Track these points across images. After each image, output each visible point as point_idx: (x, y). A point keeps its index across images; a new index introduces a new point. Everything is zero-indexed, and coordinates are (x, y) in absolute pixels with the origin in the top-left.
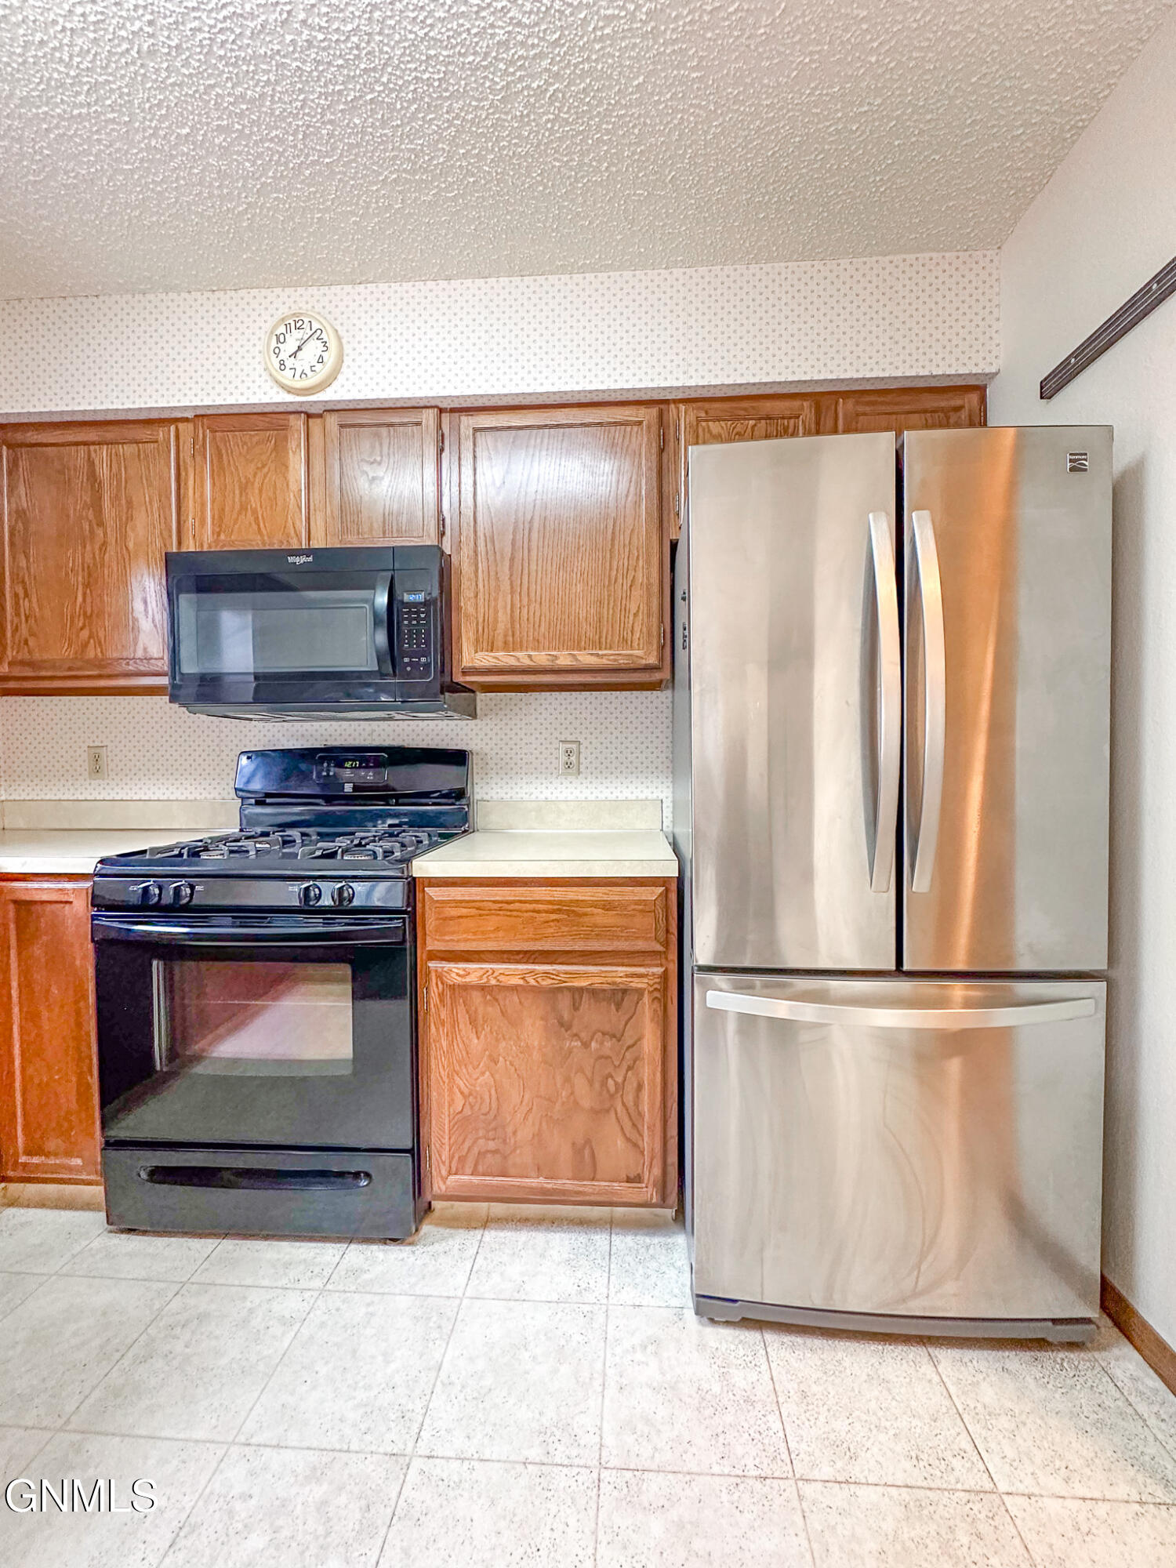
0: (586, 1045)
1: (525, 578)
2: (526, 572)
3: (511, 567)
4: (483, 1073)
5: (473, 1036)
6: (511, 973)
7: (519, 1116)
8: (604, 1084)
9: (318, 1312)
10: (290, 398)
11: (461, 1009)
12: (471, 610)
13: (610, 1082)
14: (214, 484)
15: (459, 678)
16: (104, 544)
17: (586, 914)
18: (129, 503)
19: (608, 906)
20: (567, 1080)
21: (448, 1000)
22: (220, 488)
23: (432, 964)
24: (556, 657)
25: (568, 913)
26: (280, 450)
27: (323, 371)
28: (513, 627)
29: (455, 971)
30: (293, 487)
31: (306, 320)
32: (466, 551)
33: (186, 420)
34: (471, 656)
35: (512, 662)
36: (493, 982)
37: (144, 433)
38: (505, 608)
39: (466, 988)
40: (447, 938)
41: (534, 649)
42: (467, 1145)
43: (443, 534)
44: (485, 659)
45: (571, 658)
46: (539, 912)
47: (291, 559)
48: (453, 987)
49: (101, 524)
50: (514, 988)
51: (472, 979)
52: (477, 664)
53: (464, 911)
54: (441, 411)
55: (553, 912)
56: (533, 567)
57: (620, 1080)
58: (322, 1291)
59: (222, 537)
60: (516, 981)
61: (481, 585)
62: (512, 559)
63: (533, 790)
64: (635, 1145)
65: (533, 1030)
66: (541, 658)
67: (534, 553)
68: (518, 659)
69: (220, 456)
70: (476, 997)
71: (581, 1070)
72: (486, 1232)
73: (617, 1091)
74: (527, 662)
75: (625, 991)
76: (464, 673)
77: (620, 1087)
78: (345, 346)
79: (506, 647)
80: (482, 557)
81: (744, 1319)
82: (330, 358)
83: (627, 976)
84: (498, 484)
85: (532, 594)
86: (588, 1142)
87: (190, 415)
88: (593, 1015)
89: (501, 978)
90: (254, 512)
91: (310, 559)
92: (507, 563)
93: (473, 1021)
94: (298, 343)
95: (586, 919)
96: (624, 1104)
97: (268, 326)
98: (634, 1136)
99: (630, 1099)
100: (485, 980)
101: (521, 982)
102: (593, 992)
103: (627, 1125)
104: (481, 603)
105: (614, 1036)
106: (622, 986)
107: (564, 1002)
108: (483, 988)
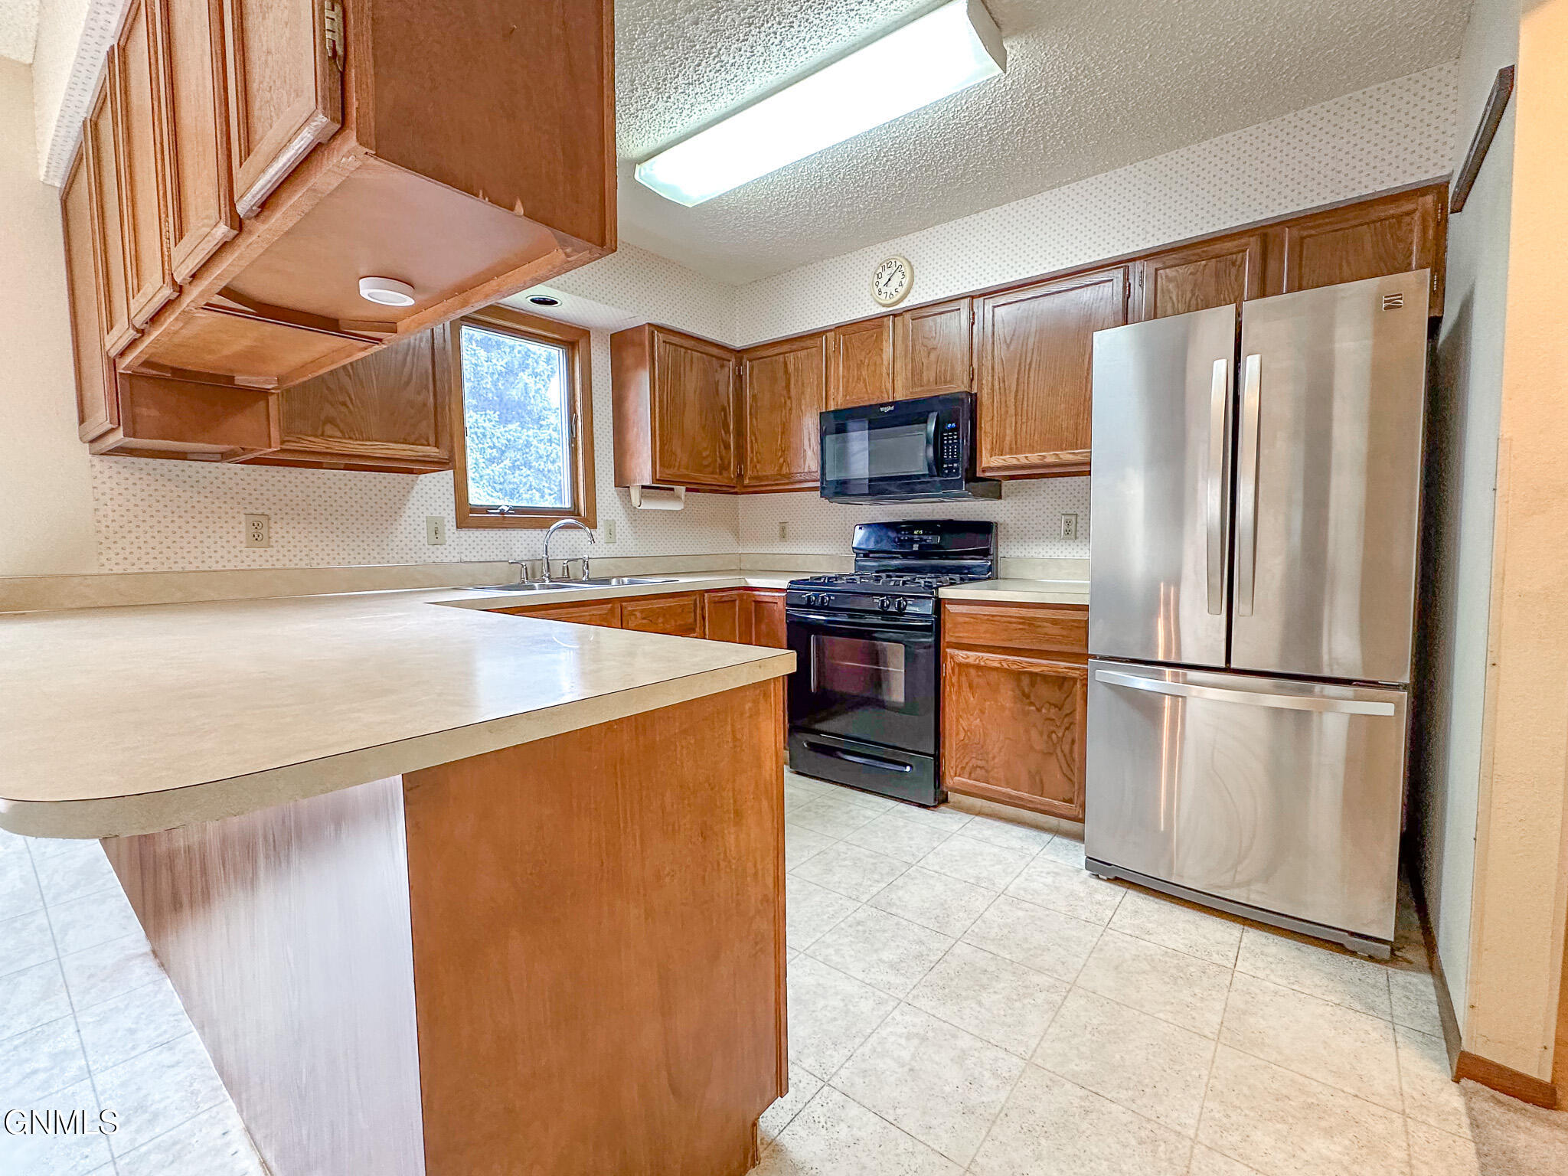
0: (1039, 710)
1: (1025, 403)
2: (1026, 399)
3: (1016, 396)
4: (976, 719)
5: (970, 695)
6: (993, 659)
7: (996, 750)
8: (1049, 737)
10: (884, 310)
11: (964, 679)
12: (988, 429)
13: (1054, 736)
14: (843, 366)
15: (979, 474)
16: (791, 409)
17: (1040, 626)
18: (803, 384)
19: (1055, 622)
20: (1027, 731)
21: (956, 670)
22: (847, 368)
23: (948, 650)
24: (1044, 457)
25: (1030, 625)
26: (879, 339)
27: (902, 290)
28: (1016, 436)
29: (961, 655)
30: (885, 363)
31: (893, 261)
32: (986, 391)
33: (831, 330)
34: (989, 460)
35: (1015, 462)
36: (982, 664)
37: (809, 343)
38: (1011, 427)
39: (968, 665)
40: (957, 635)
41: (1030, 452)
42: (966, 760)
43: (972, 380)
44: (996, 461)
45: (1054, 457)
46: (1010, 623)
47: (882, 409)
48: (960, 665)
50: (995, 669)
51: (971, 661)
52: (992, 465)
53: (967, 619)
54: (973, 297)
55: (1020, 623)
56: (1031, 396)
57: (1060, 735)
59: (848, 398)
60: (996, 664)
61: (995, 412)
62: (1017, 391)
63: (1040, 550)
64: (1070, 779)
65: (1006, 695)
66: (1034, 458)
67: (1031, 386)
68: (1018, 460)
69: (847, 350)
70: (973, 672)
71: (1035, 725)
73: (1058, 743)
74: (1024, 461)
75: (1065, 679)
76: (984, 471)
77: (1060, 740)
78: (915, 270)
79: (1012, 451)
80: (996, 393)
81: (1117, 878)
82: (906, 282)
83: (1066, 668)
84: (1008, 341)
85: (1030, 414)
86: (1038, 772)
87: (833, 328)
88: (1044, 691)
89: (987, 662)
90: (865, 380)
91: (892, 408)
92: (1013, 394)
93: (971, 686)
94: (888, 277)
95: (1039, 630)
96: (1062, 751)
97: (873, 270)
98: (1069, 773)
99: (1066, 748)
100: (977, 662)
101: (999, 665)
102: (1044, 678)
103: (1064, 766)
104: (995, 422)
105: (1056, 706)
106: (1062, 675)
107: (1026, 681)
108: (977, 667)
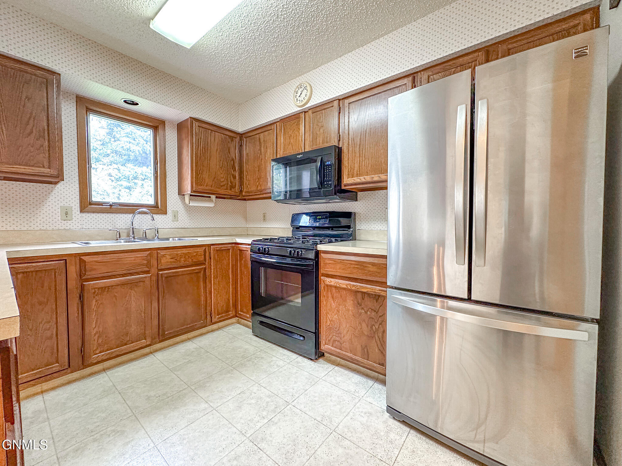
0: (366, 312)
1: (364, 151)
2: (364, 148)
3: (359, 147)
4: (335, 315)
5: (332, 302)
6: (343, 283)
7: (345, 332)
8: (371, 327)
9: (285, 367)
10: (299, 109)
11: (330, 293)
12: (347, 165)
13: (374, 328)
14: (283, 138)
15: (343, 188)
16: (262, 159)
17: (366, 267)
18: (267, 147)
19: (373, 264)
20: (360, 323)
21: (326, 289)
22: (285, 139)
23: (322, 278)
24: (373, 177)
25: (361, 265)
26: (298, 124)
27: (306, 98)
28: (359, 169)
29: (328, 281)
30: (301, 135)
31: (303, 85)
32: (346, 145)
33: (278, 122)
34: (347, 180)
35: (359, 181)
36: (338, 285)
37: (269, 128)
38: (357, 162)
39: (331, 286)
40: (326, 270)
41: (366, 176)
42: (330, 337)
43: (339, 140)
44: (351, 180)
45: (378, 177)
46: (351, 264)
47: (297, 156)
48: (327, 285)
49: (261, 154)
50: (344, 289)
51: (332, 284)
52: (348, 182)
53: (331, 262)
54: (339, 100)
55: (357, 265)
56: (367, 147)
57: (377, 327)
58: (289, 363)
59: (285, 153)
60: (344, 286)
61: (350, 156)
62: (360, 145)
63: (376, 226)
64: (382, 353)
65: (350, 303)
66: (368, 178)
67: (367, 142)
68: (360, 179)
69: (285, 129)
70: (334, 290)
71: (364, 321)
72: (336, 367)
73: (376, 331)
74: (364, 180)
75: (379, 296)
76: (345, 186)
77: (377, 330)
78: (313, 89)
79: (357, 175)
80: (350, 146)
81: (403, 421)
82: (308, 94)
83: (379, 290)
84: (356, 120)
85: (366, 157)
86: (366, 346)
87: (279, 120)
88: (369, 303)
89: (340, 284)
90: (292, 144)
91: (302, 156)
92: (358, 147)
93: (333, 297)
94: (300, 92)
95: (366, 268)
96: (378, 337)
97: (294, 90)
98: (382, 349)
99: (380, 335)
100: (336, 285)
101: (346, 287)
102: (369, 295)
103: (379, 345)
104: (350, 161)
105: (375, 311)
106: (377, 294)
107: (359, 296)
108: (336, 287)
